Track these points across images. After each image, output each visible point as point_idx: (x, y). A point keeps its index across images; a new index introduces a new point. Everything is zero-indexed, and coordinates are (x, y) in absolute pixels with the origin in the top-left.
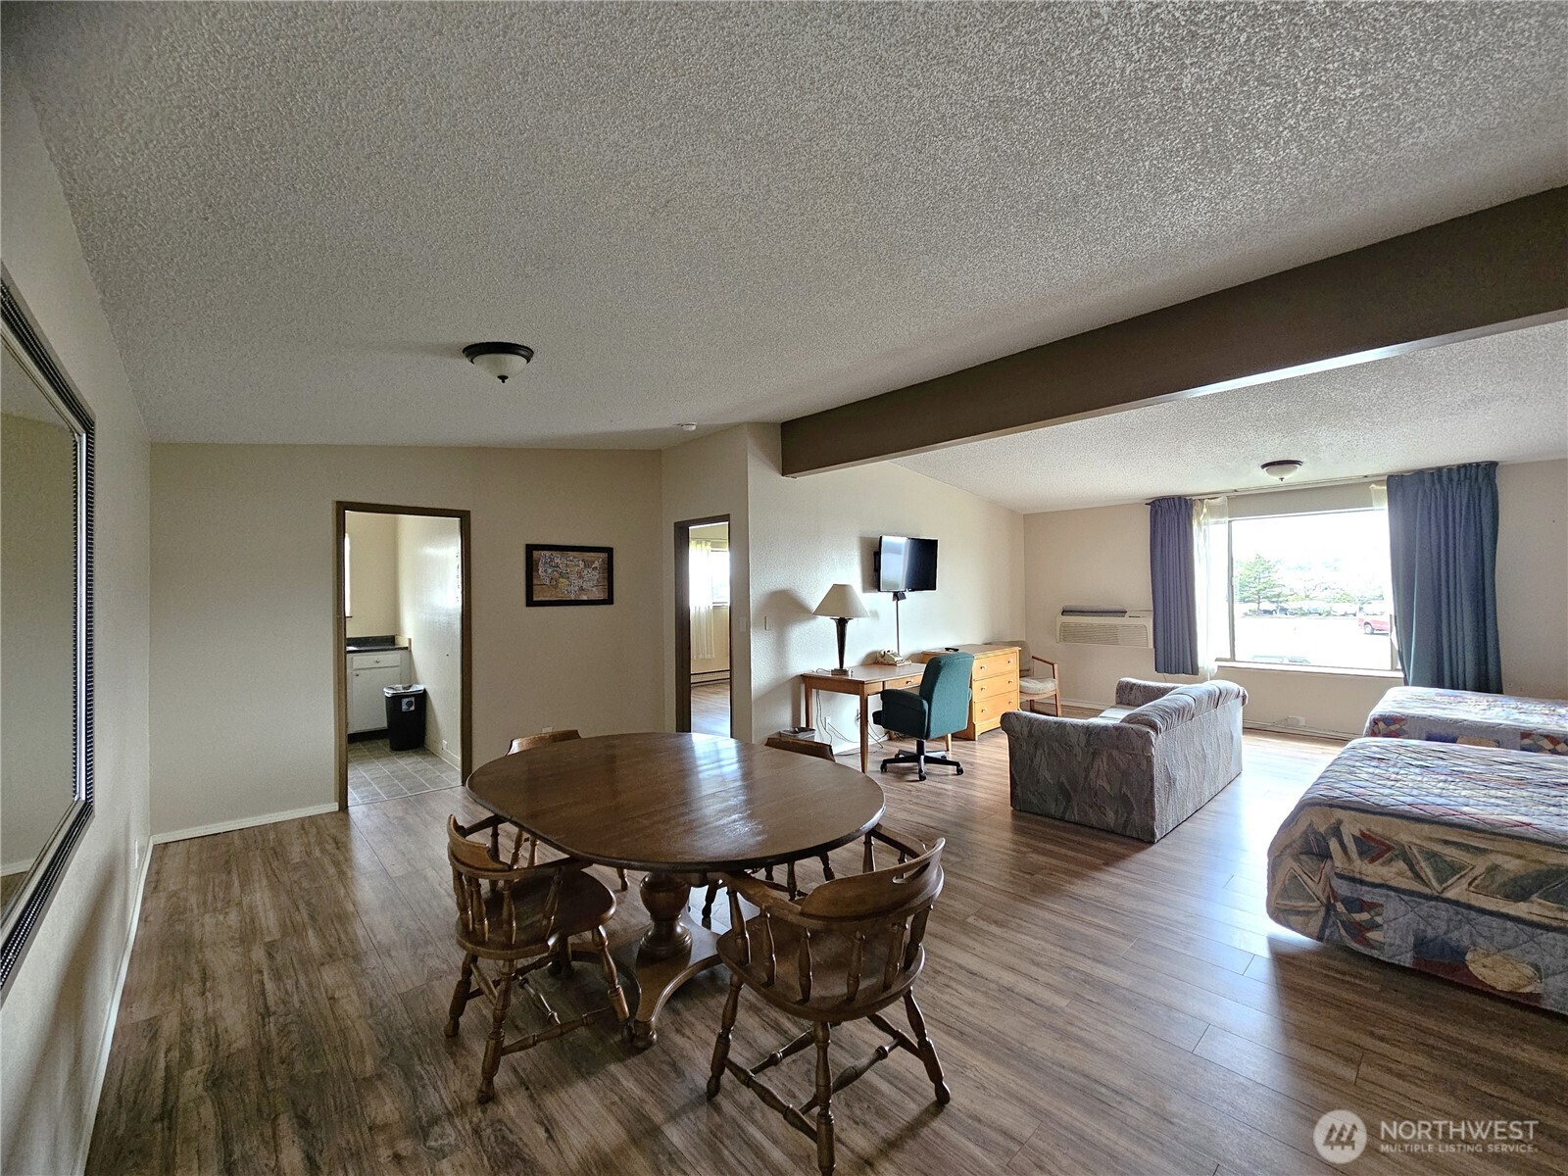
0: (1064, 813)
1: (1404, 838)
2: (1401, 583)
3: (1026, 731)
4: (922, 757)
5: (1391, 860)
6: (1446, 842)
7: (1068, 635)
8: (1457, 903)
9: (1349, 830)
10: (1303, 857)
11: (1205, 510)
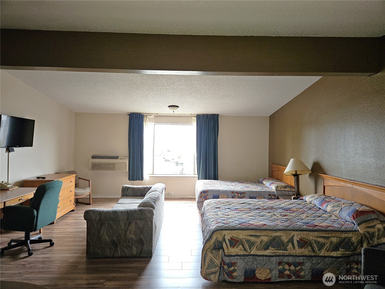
0: (114, 254)
1: (241, 237)
2: (198, 148)
3: (98, 218)
4: (29, 241)
5: (238, 245)
6: (251, 236)
7: (95, 167)
8: (253, 255)
9: (227, 238)
10: (213, 251)
11: (147, 120)
